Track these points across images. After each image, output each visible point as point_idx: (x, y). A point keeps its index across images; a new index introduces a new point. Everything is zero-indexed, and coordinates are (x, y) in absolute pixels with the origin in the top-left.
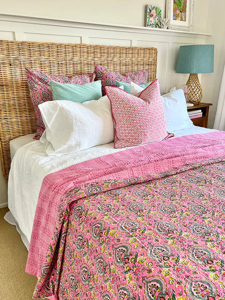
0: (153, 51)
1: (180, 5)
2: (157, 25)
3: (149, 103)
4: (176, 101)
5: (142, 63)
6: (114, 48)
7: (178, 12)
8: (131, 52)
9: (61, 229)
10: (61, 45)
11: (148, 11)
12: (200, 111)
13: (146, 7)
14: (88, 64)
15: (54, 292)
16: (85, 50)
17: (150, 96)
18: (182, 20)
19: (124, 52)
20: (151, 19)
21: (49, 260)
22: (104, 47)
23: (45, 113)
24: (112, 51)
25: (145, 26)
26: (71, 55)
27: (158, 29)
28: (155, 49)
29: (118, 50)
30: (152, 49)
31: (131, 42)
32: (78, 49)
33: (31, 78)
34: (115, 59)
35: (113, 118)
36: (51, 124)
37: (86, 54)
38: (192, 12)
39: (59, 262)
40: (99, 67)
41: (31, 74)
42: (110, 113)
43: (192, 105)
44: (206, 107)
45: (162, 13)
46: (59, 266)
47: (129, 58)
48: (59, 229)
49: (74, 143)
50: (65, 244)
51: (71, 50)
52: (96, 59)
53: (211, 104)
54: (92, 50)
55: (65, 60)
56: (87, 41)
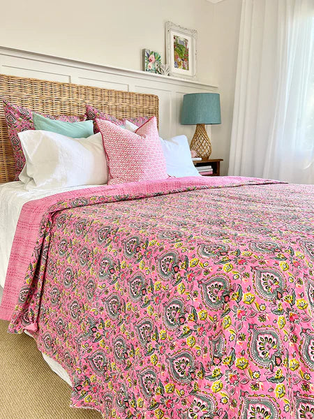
0: (154, 99)
1: (182, 53)
2: (156, 71)
3: (145, 137)
4: (177, 144)
5: (141, 110)
6: (110, 91)
7: (179, 60)
8: (128, 97)
9: (43, 244)
10: (46, 82)
11: (146, 55)
12: (210, 167)
13: (144, 51)
14: (78, 106)
15: (33, 321)
16: (75, 90)
17: (146, 132)
18: (184, 68)
19: (121, 96)
20: (150, 64)
21: (28, 281)
22: (96, 89)
23: (25, 142)
24: (106, 94)
25: (144, 70)
26: (58, 94)
27: (157, 75)
28: (156, 97)
29: (113, 94)
30: (152, 96)
31: (128, 87)
32: (67, 88)
33: (10, 112)
34: (110, 104)
35: (106, 153)
36: (32, 154)
37: (75, 95)
38: (195, 62)
39: (40, 282)
40: (91, 108)
41: (10, 108)
42: (102, 148)
43: (201, 159)
44: (216, 162)
45: (162, 59)
46: (39, 288)
47: (126, 104)
48: (40, 243)
49: (59, 177)
50: (46, 261)
51: (57, 88)
52: (87, 101)
53: (222, 160)
54: (83, 91)
55: (51, 99)
56: (76, 81)
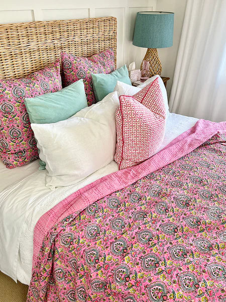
6: (74, 23)
8: (91, 25)
10: (10, 27)
16: (42, 30)
19: (85, 26)
26: (25, 40)
28: (114, 20)
31: (89, 11)
32: (33, 30)
34: (77, 39)
37: (43, 36)
40: (66, 55)
47: (90, 35)
52: (56, 42)
53: (169, 79)
54: (50, 29)
